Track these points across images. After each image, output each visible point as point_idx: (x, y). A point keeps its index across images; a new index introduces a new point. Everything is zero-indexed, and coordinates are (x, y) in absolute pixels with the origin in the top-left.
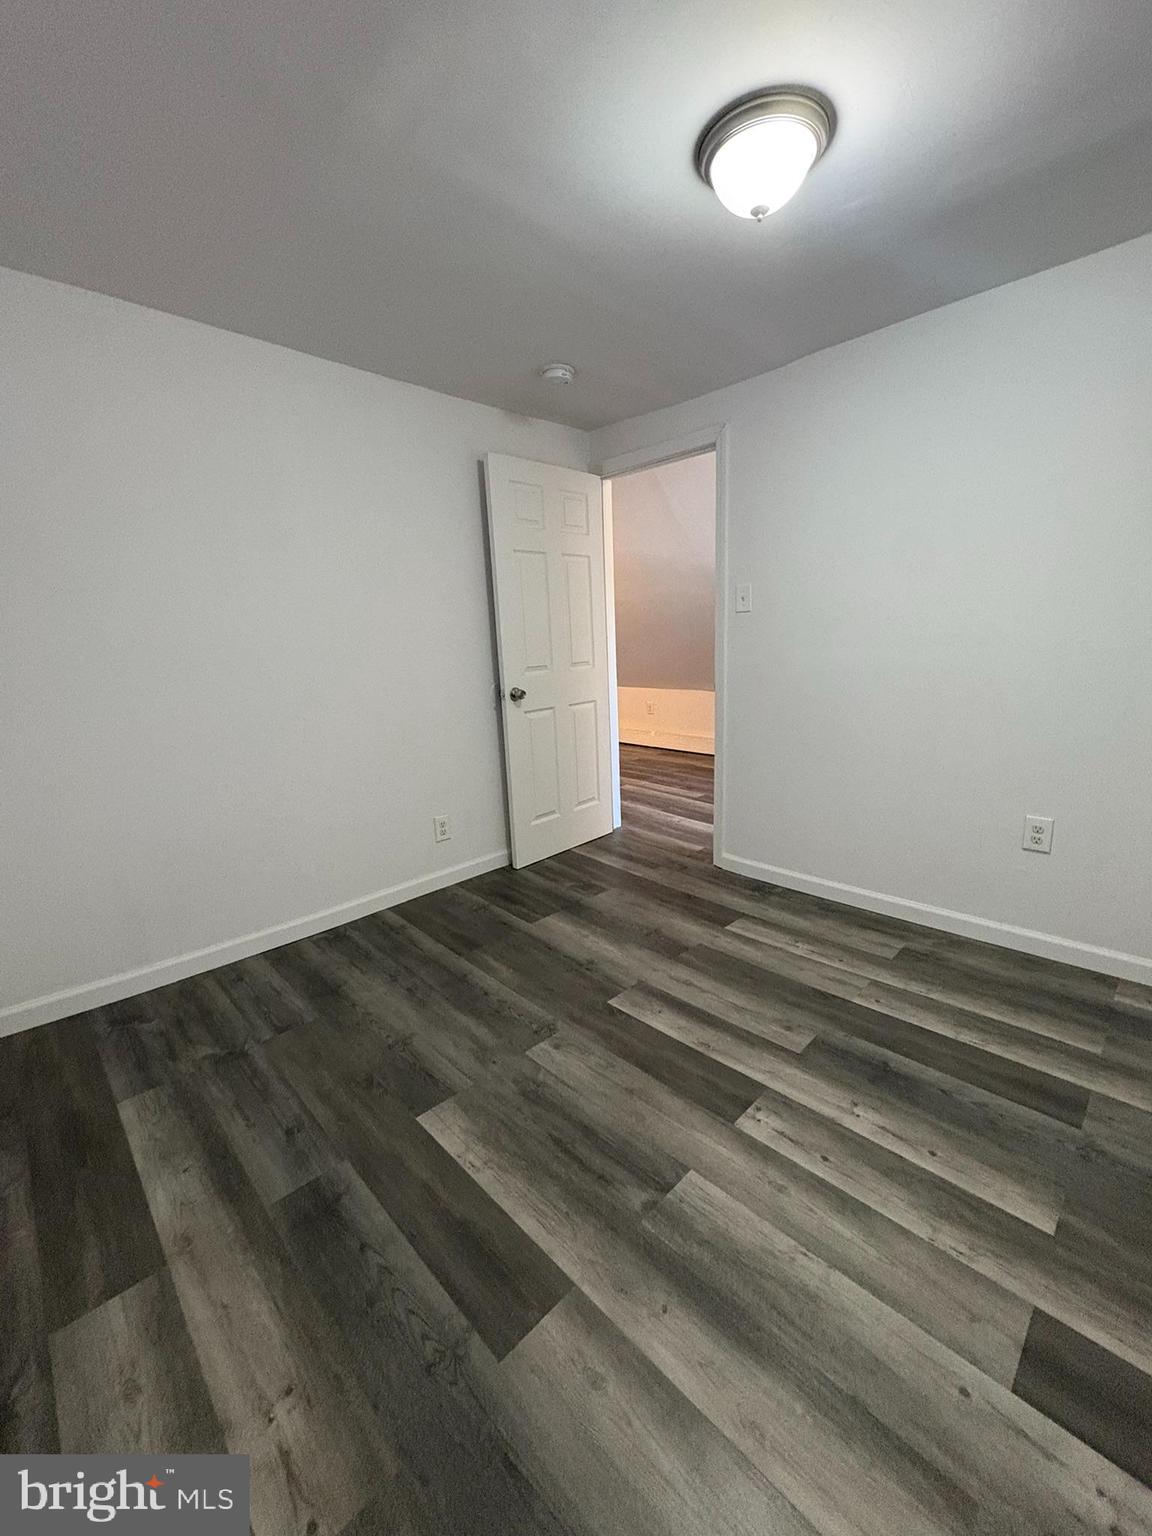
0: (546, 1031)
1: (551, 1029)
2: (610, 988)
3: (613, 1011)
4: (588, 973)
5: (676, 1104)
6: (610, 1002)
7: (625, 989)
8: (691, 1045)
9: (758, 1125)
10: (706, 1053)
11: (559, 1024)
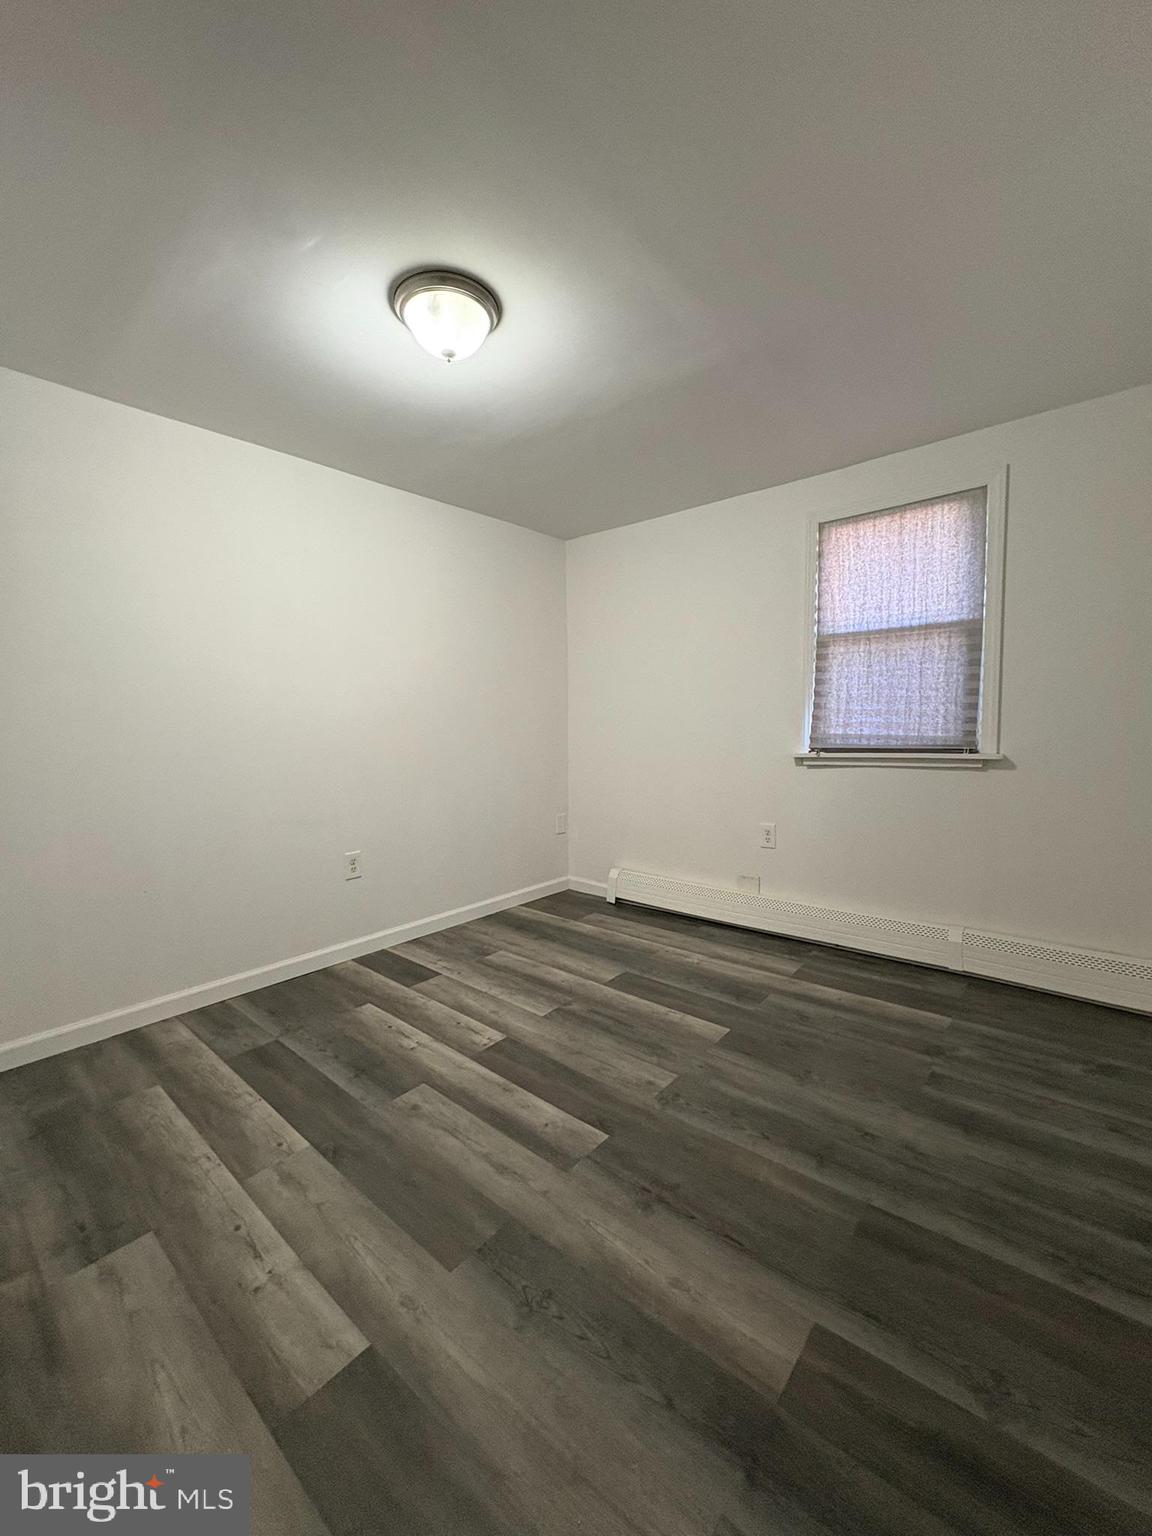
0: (670, 1097)
1: (662, 1098)
2: (609, 1159)
3: (600, 1124)
4: (647, 1185)
5: (543, 1047)
6: (607, 1136)
7: (588, 1157)
8: (520, 1089)
9: (490, 1036)
10: (508, 1082)
11: (658, 1106)
